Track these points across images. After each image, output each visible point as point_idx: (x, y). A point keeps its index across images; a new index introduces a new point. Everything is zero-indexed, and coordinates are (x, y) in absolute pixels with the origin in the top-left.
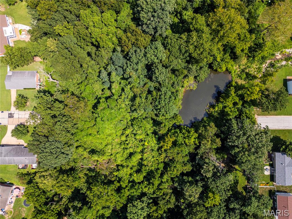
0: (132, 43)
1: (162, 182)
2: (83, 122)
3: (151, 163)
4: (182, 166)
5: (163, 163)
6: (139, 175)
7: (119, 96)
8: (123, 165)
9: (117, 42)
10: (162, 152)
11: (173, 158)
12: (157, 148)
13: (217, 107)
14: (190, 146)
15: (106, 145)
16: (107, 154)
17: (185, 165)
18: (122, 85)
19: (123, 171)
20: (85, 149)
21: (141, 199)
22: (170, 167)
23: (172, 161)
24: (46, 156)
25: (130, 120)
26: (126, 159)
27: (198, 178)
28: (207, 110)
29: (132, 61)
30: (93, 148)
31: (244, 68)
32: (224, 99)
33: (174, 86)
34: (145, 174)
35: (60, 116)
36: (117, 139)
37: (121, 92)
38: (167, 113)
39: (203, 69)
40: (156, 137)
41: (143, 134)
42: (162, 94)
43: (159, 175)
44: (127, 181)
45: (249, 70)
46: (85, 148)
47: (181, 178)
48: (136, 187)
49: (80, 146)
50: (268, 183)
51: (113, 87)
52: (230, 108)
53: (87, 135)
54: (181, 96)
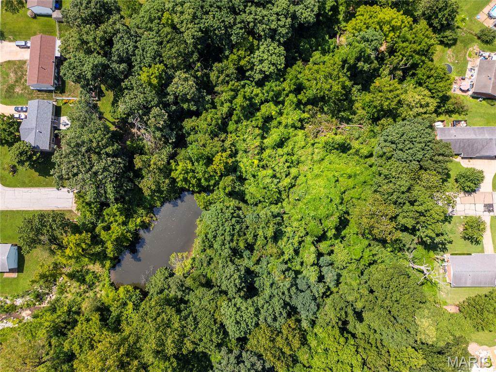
0: (280, 335)
1: (231, 102)
2: (363, 197)
3: (248, 131)
4: (198, 127)
5: (229, 130)
6: (267, 113)
7: (303, 241)
8: (293, 129)
9: (308, 337)
10: (230, 148)
11: (212, 139)
12: (239, 156)
13: (138, 223)
14: (185, 158)
15: (323, 160)
16: (320, 145)
17: (194, 129)
18: (299, 260)
19: (293, 120)
20: (357, 152)
21: (263, 75)
22: (218, 124)
23: (214, 135)
24: (420, 136)
25: (284, 200)
26: (289, 138)
27: (174, 108)
28: (154, 219)
29: (281, 301)
30: (344, 155)
31: (87, 292)
32: (125, 237)
33: (208, 258)
34: (258, 114)
35: (402, 201)
36: (305, 170)
37: (299, 248)
38: (222, 209)
39: (157, 289)
40: (241, 172)
41: (261, 177)
42: (229, 244)
43: (235, 112)
44: (286, 104)
45: (80, 289)
46: (358, 155)
47: (200, 108)
48: (271, 94)
49: (366, 157)
50: (65, 103)
51: (314, 255)
52: (116, 221)
53: (355, 175)
54: (197, 243)
